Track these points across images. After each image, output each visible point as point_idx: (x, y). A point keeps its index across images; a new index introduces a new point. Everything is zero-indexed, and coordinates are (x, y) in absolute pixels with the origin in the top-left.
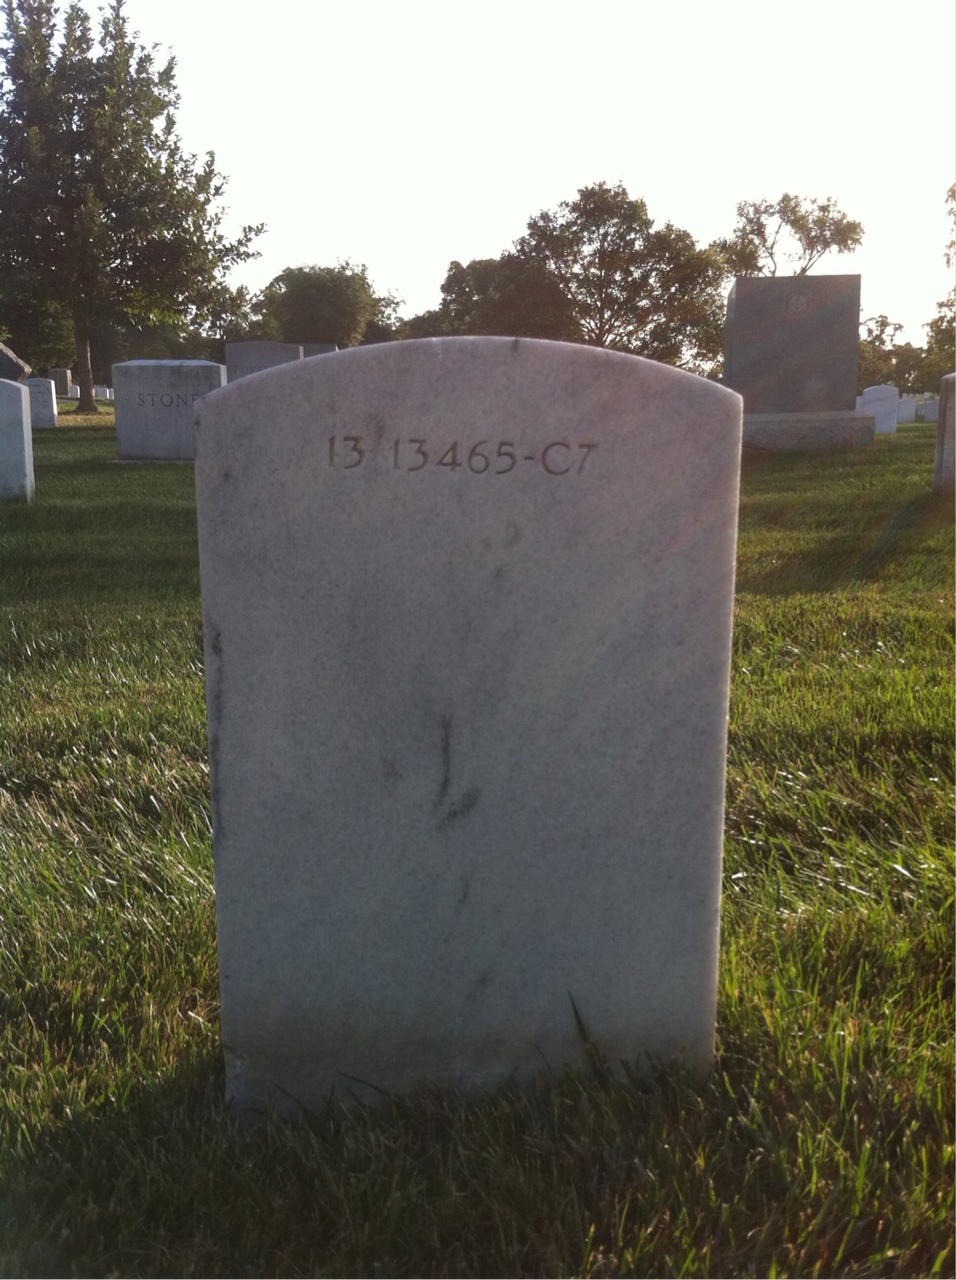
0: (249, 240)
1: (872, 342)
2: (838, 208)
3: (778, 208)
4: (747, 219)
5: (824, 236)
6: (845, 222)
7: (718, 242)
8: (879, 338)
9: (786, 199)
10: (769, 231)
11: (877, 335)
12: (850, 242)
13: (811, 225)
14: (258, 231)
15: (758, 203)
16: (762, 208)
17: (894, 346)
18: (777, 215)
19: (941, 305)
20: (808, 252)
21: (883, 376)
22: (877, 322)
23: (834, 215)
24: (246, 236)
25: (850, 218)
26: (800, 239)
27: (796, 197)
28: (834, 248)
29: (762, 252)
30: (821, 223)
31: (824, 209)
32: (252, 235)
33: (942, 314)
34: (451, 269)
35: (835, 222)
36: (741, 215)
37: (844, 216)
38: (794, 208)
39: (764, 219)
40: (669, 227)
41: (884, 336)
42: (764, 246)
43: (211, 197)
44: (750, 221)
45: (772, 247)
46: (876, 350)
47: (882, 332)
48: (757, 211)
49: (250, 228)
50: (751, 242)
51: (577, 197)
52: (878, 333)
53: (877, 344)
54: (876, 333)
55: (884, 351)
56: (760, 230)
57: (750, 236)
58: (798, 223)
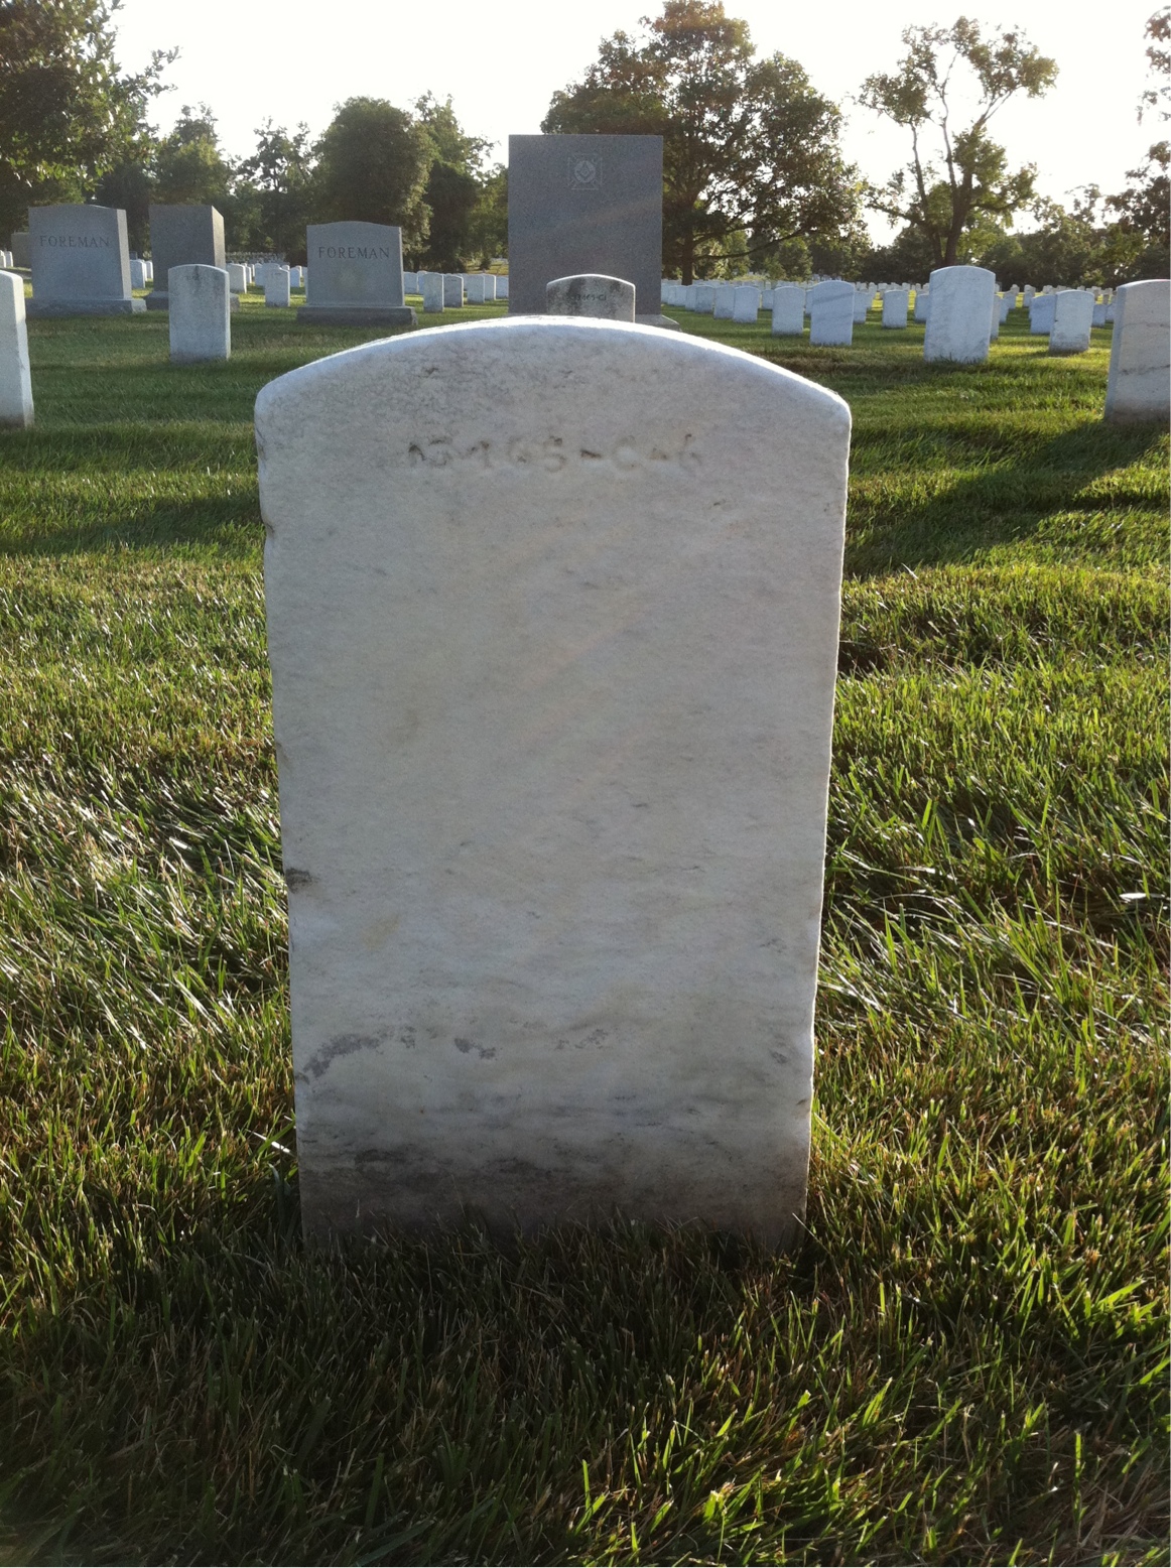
0: (160, 68)
1: (1078, 218)
2: (1028, 38)
3: (953, 33)
4: (913, 46)
5: (1009, 75)
6: (1036, 57)
7: (877, 77)
8: (1086, 212)
9: (961, 24)
10: (940, 65)
11: (1085, 209)
12: (1042, 83)
13: (994, 60)
14: (171, 58)
15: (927, 27)
16: (933, 34)
17: (1106, 223)
18: (952, 43)
19: (1130, 174)
20: (990, 94)
21: (1090, 262)
22: (1087, 191)
23: (1023, 47)
24: (156, 63)
25: (1042, 54)
26: (981, 77)
27: (975, 21)
28: (1022, 91)
29: (930, 91)
30: (1006, 57)
31: (1010, 38)
32: (163, 62)
33: (1131, 187)
34: (554, 101)
35: (1025, 56)
36: (906, 41)
37: (1035, 50)
38: (972, 35)
39: (934, 47)
40: (778, 57)
41: (1093, 210)
42: (934, 83)
43: (109, 13)
44: (917, 51)
45: (943, 87)
46: (1086, 229)
47: (1092, 204)
48: (926, 37)
49: (161, 54)
50: (918, 78)
51: (661, 12)
52: (1087, 205)
53: (1085, 220)
54: (1084, 205)
55: (1093, 230)
56: (928, 62)
57: (917, 69)
58: (978, 57)
